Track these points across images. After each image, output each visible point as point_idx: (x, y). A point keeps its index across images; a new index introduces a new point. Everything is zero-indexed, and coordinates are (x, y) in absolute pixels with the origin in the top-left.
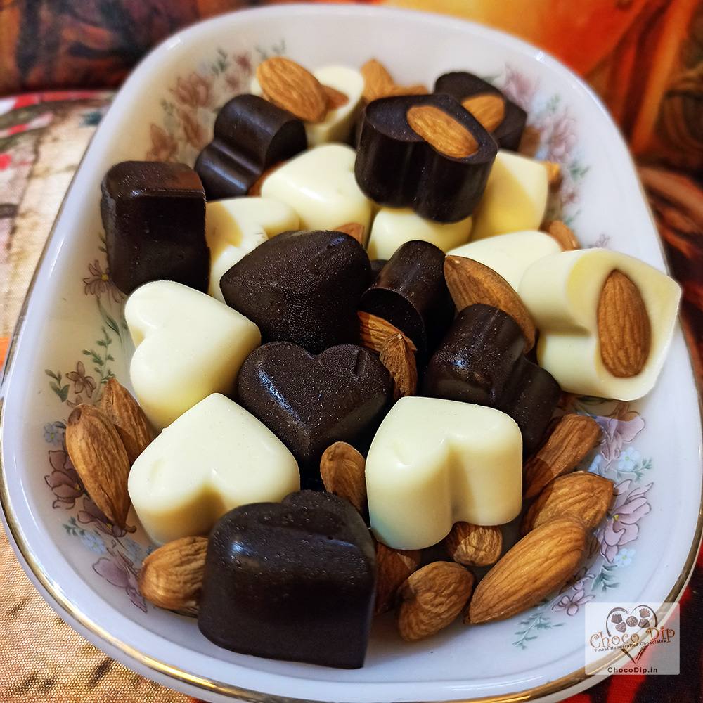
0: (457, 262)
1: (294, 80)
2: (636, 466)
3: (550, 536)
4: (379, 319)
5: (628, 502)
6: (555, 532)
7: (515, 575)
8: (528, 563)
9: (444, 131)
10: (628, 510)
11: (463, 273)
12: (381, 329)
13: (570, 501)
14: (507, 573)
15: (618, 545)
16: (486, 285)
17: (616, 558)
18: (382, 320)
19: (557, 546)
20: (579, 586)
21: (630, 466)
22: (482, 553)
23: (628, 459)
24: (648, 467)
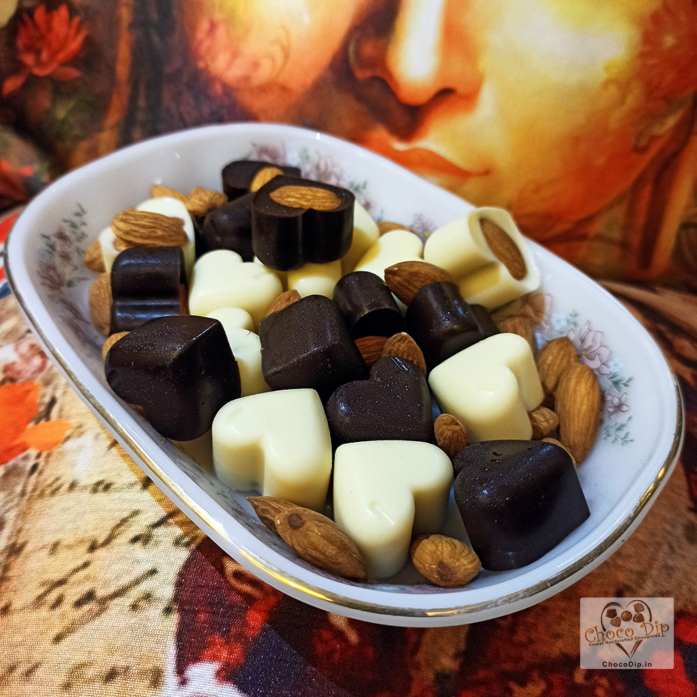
0: (396, 269)
1: (149, 222)
2: (568, 321)
3: (578, 382)
4: (365, 338)
5: (583, 341)
6: (578, 378)
7: (581, 416)
8: (582, 404)
9: (314, 196)
10: (588, 343)
11: (404, 273)
12: (370, 344)
13: (558, 361)
14: (576, 419)
15: (603, 364)
16: (423, 272)
17: (611, 370)
18: (368, 337)
19: (586, 383)
20: (609, 398)
21: (564, 323)
22: (551, 422)
23: (558, 321)
24: (576, 315)
